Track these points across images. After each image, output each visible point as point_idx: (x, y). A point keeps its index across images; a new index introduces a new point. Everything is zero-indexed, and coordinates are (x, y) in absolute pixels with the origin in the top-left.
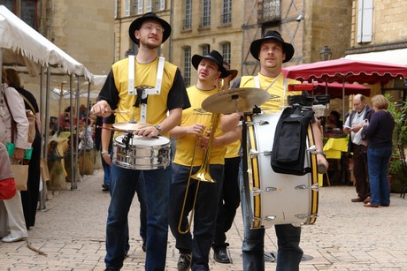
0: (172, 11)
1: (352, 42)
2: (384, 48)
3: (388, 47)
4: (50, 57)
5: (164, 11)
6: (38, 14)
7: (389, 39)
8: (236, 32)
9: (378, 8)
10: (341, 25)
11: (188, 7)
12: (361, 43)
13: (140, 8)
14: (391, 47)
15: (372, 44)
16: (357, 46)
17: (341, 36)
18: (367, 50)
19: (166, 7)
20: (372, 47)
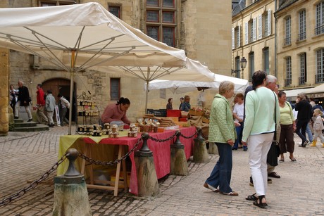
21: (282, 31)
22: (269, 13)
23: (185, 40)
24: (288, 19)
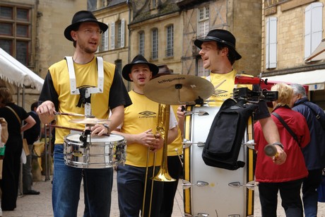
0: (129, 48)
1: (262, 68)
2: (286, 72)
3: (289, 71)
4: (25, 80)
5: (124, 48)
6: (29, 51)
7: (289, 65)
8: (177, 63)
9: (280, 43)
10: (254, 56)
11: (141, 45)
12: (269, 69)
13: (106, 46)
14: (291, 71)
15: (277, 69)
16: (266, 71)
17: (254, 64)
18: (273, 74)
19: (125, 45)
20: (277, 71)
21: (136, 46)
22: (123, 23)
23: (39, 56)
24: (141, 33)
